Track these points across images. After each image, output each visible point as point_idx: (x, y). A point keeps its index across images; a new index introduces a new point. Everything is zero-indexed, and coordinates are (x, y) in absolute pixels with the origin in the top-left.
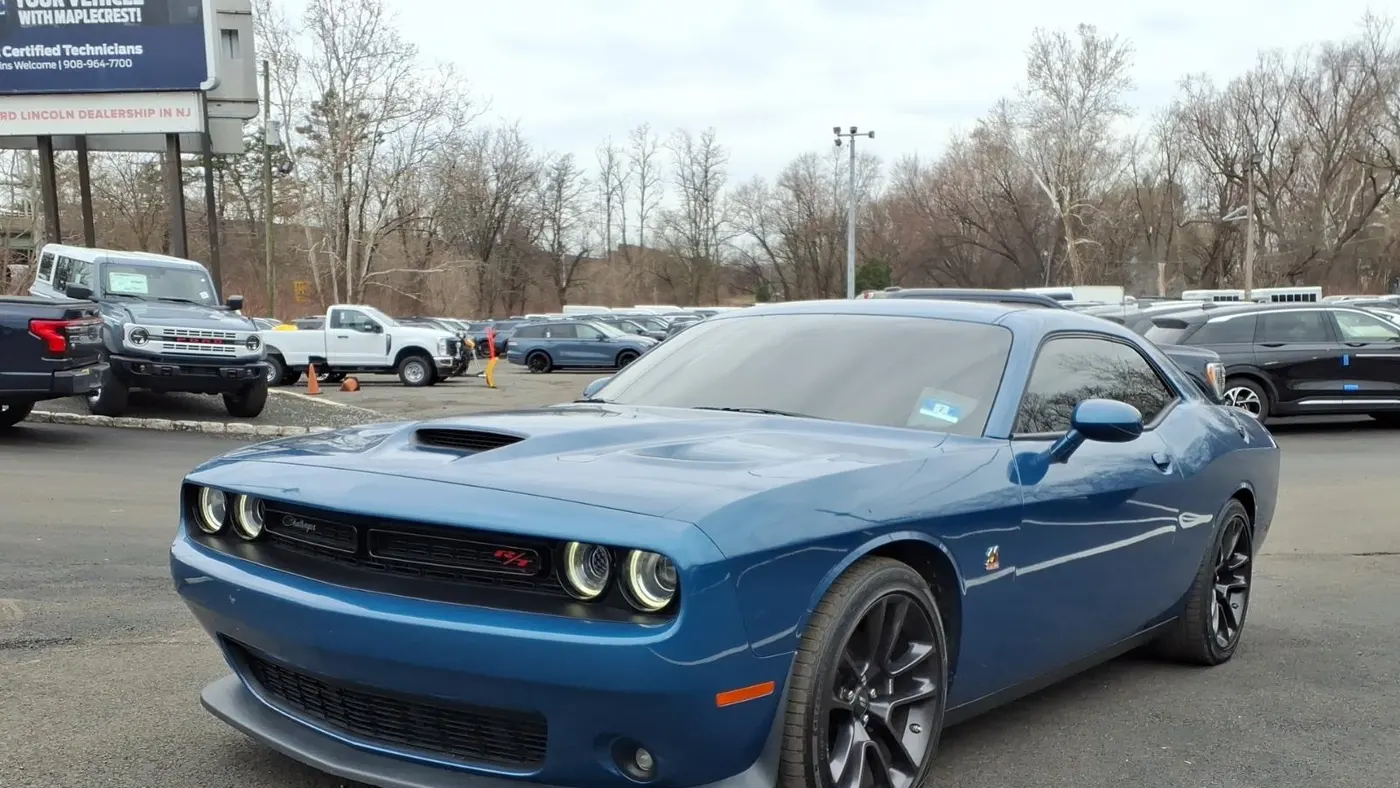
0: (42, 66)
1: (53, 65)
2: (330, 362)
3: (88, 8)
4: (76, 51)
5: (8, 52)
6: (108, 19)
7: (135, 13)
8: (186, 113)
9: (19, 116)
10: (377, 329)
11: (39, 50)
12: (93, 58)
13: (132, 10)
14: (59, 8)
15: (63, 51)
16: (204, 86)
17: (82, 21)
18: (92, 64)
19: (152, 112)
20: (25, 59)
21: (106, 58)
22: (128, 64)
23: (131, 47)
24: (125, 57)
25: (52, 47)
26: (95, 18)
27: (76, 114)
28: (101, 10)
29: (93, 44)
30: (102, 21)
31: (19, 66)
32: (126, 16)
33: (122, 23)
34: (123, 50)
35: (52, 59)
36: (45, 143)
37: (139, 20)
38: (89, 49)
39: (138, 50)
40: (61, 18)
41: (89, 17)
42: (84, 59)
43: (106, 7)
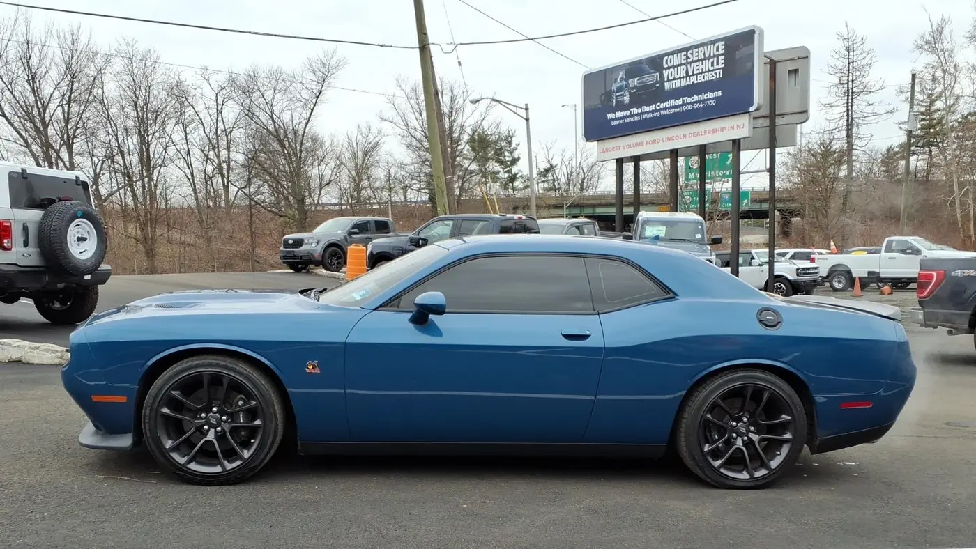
0: (672, 111)
1: (678, 110)
2: (882, 275)
3: (697, 75)
4: (690, 100)
5: (659, 106)
6: (707, 79)
7: (720, 73)
8: (742, 126)
9: (661, 141)
10: (918, 252)
11: (673, 102)
12: (696, 102)
13: (718, 71)
14: (683, 77)
15: (683, 101)
16: (751, 109)
17: (693, 82)
18: (697, 106)
19: (724, 129)
20: (666, 109)
21: (702, 101)
22: (713, 103)
23: (716, 93)
24: (712, 99)
25: (678, 100)
26: (700, 79)
27: (687, 136)
28: (703, 75)
29: (697, 95)
30: (703, 80)
31: (663, 113)
32: (715, 75)
33: (712, 80)
34: (711, 95)
35: (678, 106)
36: (674, 154)
37: (721, 76)
38: (696, 98)
39: (719, 94)
40: (685, 82)
41: (697, 80)
42: (692, 103)
43: (706, 72)
